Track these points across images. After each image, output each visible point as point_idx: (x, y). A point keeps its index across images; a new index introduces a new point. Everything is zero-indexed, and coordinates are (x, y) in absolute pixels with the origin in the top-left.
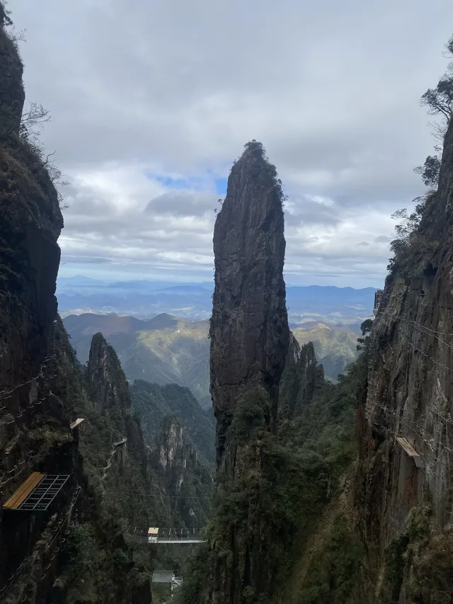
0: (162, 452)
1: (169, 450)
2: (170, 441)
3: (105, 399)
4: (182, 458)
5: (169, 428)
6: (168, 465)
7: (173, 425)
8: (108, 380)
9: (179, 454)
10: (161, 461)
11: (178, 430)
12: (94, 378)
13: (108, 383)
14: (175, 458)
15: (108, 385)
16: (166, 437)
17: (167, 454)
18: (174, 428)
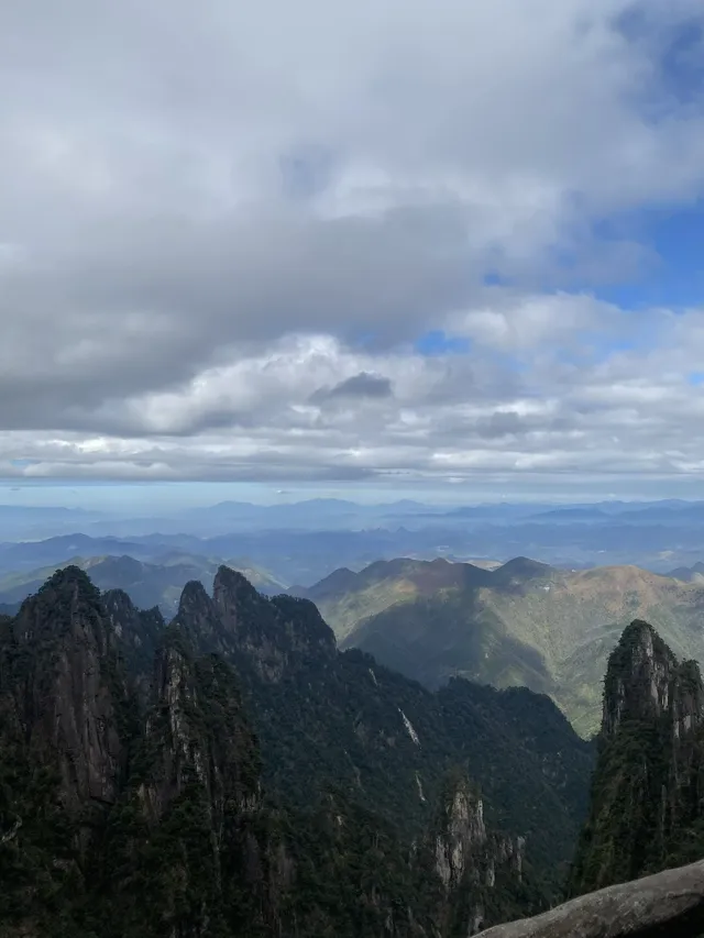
0: (440, 850)
1: (452, 846)
2: (454, 829)
3: (174, 781)
4: (484, 867)
5: (452, 801)
6: (452, 878)
7: (459, 796)
8: (181, 735)
9: (477, 857)
10: (438, 868)
11: (473, 804)
12: (152, 730)
13: (181, 743)
14: (467, 864)
15: (180, 747)
16: (445, 819)
17: (449, 855)
18: (462, 801)
